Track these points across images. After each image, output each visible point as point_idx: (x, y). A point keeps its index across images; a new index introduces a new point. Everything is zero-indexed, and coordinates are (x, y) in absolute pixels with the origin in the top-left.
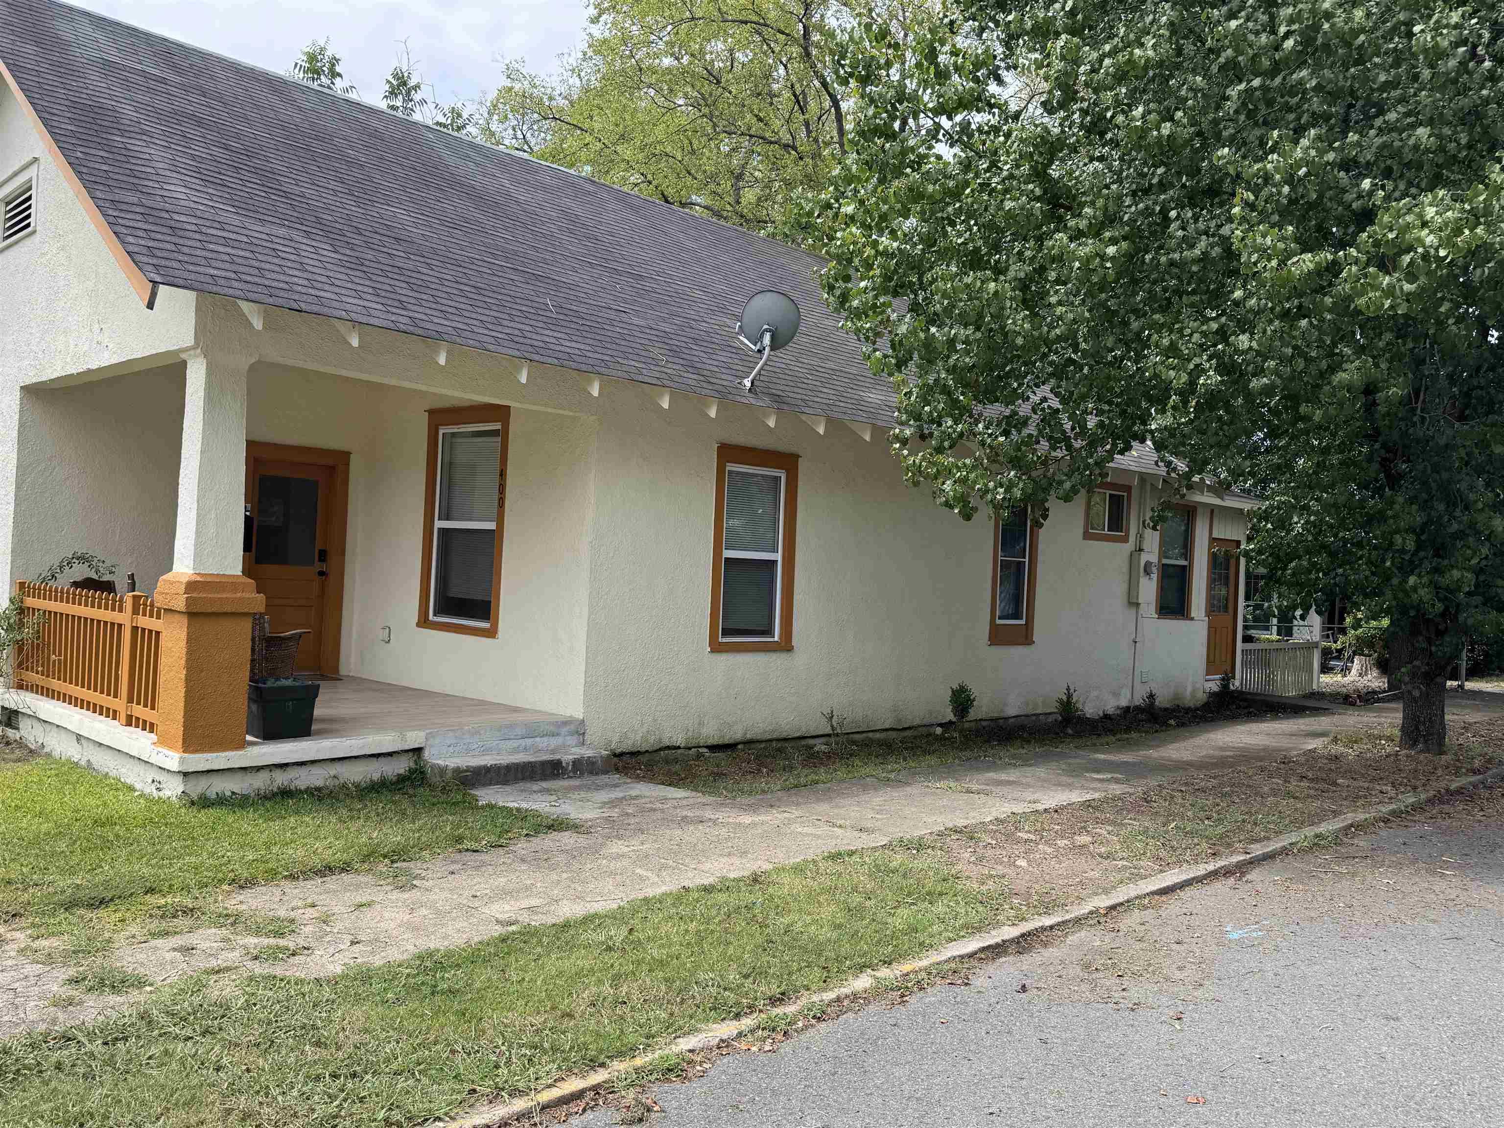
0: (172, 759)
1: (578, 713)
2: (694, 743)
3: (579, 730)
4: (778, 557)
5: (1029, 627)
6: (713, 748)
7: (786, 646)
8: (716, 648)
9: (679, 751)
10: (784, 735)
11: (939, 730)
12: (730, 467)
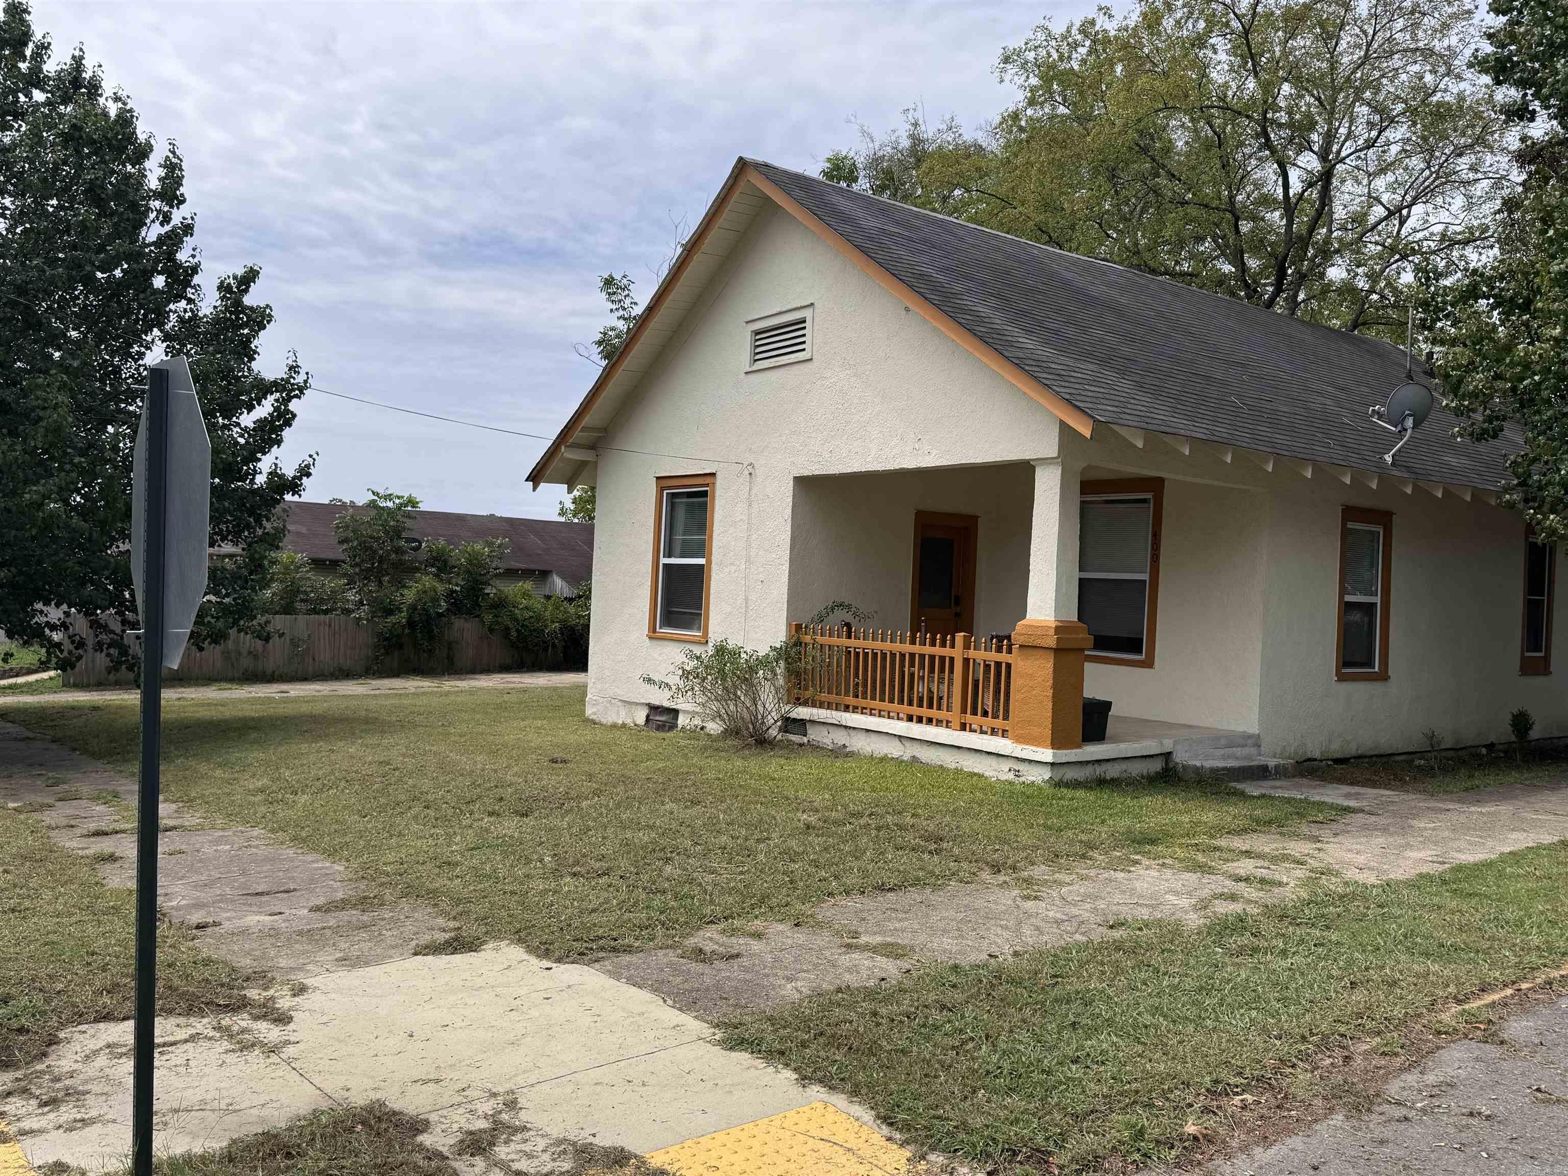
0: (1047, 755)
1: (1254, 729)
2: (1326, 756)
3: (1255, 741)
4: (1378, 600)
5: (1547, 659)
6: (1337, 761)
7: (1383, 676)
8: (1341, 678)
9: (1316, 763)
10: (1382, 752)
11: (1484, 751)
12: (1350, 525)
